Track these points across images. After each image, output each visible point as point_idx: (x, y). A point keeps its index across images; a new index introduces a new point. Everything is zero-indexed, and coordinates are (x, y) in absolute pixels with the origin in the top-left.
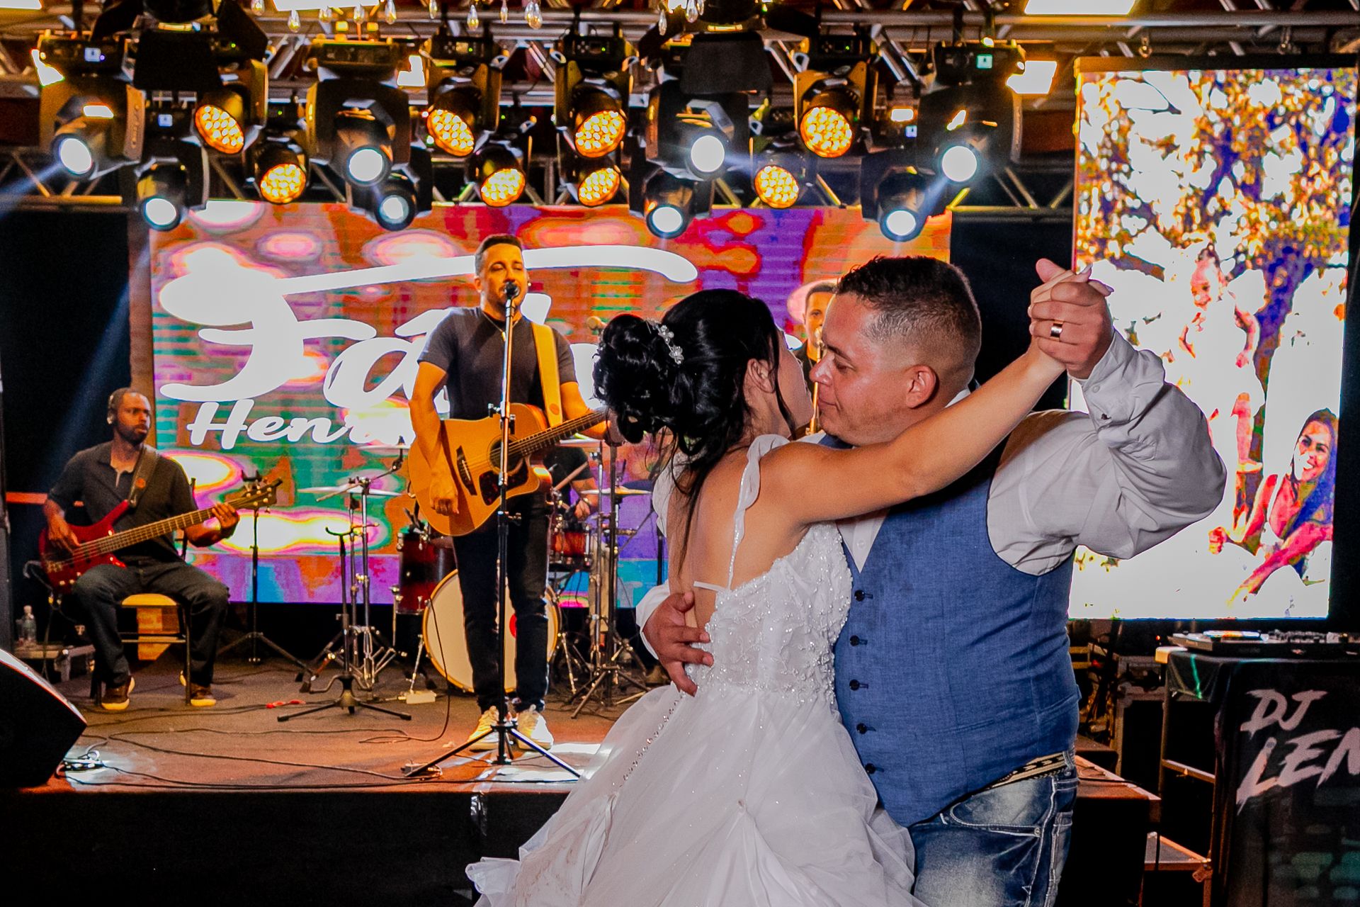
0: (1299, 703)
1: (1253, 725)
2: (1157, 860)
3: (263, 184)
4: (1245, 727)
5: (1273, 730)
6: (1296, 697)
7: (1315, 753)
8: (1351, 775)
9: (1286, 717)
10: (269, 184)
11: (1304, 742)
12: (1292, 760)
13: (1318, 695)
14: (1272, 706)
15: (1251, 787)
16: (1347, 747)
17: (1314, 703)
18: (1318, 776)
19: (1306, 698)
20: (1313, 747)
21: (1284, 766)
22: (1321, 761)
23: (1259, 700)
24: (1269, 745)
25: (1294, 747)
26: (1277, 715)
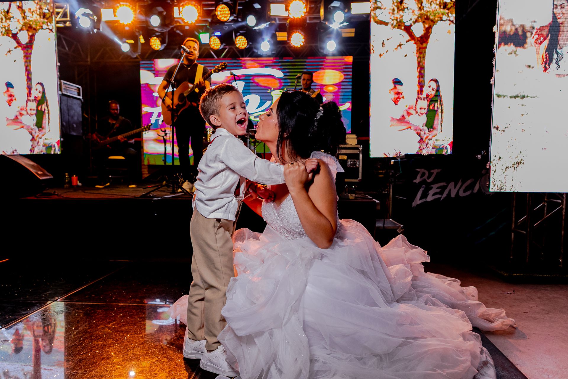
0: (433, 173)
1: (418, 180)
2: (384, 225)
3: (155, 38)
4: (415, 181)
5: (423, 182)
6: (432, 171)
7: (438, 190)
8: (452, 197)
9: (428, 178)
10: (155, 39)
11: (435, 186)
12: (431, 192)
13: (439, 170)
14: (423, 174)
15: (417, 201)
16: (450, 188)
17: (438, 173)
18: (441, 197)
19: (435, 171)
20: (438, 188)
21: (429, 194)
22: (441, 193)
23: (419, 172)
24: (423, 187)
25: (432, 188)
26: (425, 177)
